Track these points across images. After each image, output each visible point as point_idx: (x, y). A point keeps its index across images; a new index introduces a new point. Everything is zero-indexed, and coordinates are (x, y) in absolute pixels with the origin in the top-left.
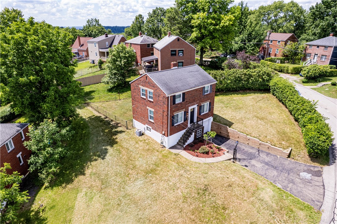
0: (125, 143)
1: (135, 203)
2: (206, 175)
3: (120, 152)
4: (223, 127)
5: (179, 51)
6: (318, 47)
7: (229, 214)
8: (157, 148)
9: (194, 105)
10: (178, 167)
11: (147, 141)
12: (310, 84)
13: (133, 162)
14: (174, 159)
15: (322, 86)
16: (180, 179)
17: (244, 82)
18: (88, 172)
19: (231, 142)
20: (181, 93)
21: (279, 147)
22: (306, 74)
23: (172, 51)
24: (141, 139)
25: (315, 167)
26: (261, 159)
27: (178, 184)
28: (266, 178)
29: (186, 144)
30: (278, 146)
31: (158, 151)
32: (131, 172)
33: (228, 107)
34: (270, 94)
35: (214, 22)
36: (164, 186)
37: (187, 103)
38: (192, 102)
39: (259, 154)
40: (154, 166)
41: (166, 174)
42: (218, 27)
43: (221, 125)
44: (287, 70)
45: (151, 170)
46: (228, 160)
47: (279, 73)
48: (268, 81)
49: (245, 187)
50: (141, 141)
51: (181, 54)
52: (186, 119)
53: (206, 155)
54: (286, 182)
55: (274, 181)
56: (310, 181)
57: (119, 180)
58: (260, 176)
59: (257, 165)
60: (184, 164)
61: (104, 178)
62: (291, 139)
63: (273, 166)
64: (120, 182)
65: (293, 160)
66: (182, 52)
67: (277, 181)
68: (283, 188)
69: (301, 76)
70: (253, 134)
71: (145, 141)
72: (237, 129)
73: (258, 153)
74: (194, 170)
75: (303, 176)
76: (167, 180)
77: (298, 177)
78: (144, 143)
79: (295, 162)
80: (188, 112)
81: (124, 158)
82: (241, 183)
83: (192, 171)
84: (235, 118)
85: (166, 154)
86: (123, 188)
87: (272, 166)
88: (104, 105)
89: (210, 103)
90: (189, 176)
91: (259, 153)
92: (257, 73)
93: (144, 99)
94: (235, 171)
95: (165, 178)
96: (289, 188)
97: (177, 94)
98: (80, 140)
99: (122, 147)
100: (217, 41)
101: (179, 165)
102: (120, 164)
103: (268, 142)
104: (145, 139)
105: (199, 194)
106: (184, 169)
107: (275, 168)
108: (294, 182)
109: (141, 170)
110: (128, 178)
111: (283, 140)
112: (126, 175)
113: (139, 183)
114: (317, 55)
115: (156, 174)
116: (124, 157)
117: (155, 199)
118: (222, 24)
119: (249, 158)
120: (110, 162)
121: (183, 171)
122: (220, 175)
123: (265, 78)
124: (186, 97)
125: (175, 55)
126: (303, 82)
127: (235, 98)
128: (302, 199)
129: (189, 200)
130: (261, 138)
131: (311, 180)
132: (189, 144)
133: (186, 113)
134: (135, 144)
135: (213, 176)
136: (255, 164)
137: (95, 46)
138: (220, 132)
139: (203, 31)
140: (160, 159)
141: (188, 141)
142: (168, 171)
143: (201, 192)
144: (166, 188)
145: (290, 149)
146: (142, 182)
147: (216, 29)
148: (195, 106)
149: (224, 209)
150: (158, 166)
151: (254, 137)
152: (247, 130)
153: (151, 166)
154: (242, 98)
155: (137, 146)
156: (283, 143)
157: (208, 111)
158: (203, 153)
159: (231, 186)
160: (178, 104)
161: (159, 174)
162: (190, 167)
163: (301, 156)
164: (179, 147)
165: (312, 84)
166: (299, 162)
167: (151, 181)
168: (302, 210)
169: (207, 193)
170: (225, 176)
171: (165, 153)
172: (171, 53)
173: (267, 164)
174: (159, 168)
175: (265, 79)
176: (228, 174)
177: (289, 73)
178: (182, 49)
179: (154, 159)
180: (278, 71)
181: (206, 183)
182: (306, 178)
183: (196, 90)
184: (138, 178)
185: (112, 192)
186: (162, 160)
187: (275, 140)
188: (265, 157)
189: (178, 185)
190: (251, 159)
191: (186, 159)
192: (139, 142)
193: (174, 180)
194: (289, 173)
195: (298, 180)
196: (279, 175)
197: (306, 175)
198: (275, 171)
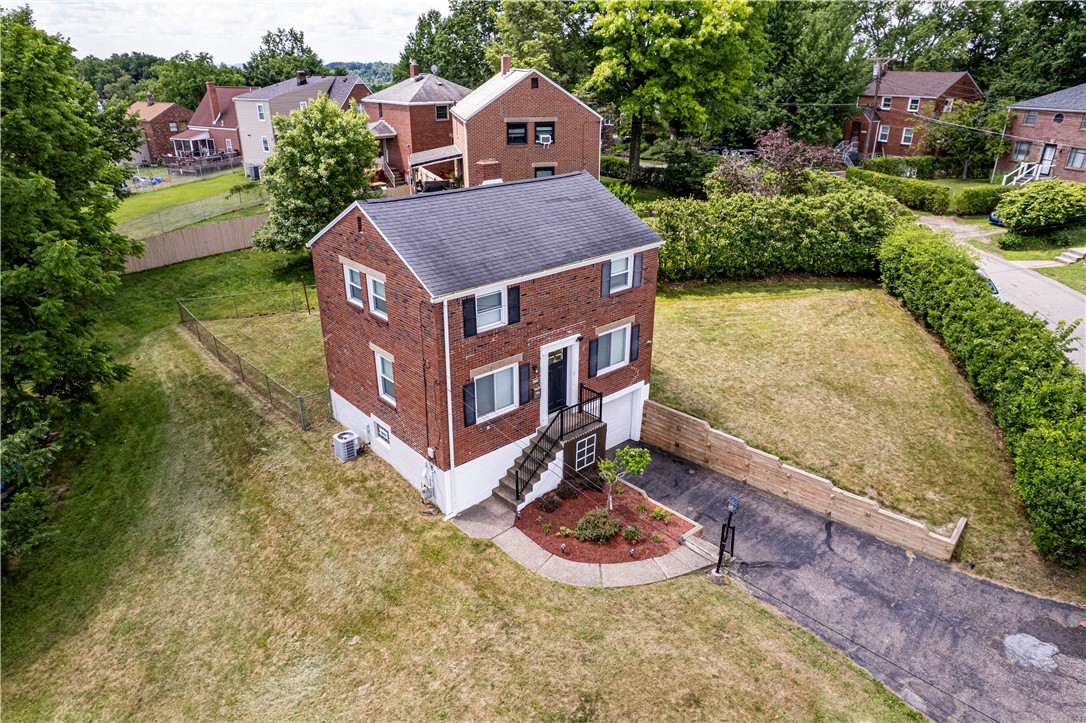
0: (283, 492)
2: (591, 647)
3: (254, 531)
4: (687, 422)
5: (538, 124)
6: (1059, 117)
8: (406, 514)
9: (564, 334)
10: (477, 606)
11: (371, 483)
12: (1031, 252)
13: (297, 577)
14: (468, 565)
15: (1078, 260)
16: (476, 666)
17: (779, 244)
18: (108, 616)
19: (717, 485)
20: (502, 287)
21: (913, 516)
22: (1014, 215)
23: (510, 126)
24: (351, 474)
25: (1068, 607)
26: (838, 565)
27: (464, 689)
28: (856, 658)
29: (529, 497)
30: (909, 510)
31: (406, 530)
32: (278, 622)
33: (714, 340)
34: (879, 291)
35: (676, 23)
36: (404, 695)
37: (532, 328)
38: (556, 325)
39: (827, 542)
40: (379, 597)
41: (419, 637)
42: (688, 41)
43: (681, 418)
44: (944, 204)
45: (363, 617)
46: (695, 573)
47: (915, 214)
48: (873, 240)
49: (758, 709)
50: (348, 482)
51: (545, 139)
52: (528, 396)
53: (602, 550)
54: (946, 681)
55: (892, 676)
56: (1052, 679)
57: (222, 659)
58: (830, 648)
59: (818, 595)
60: (504, 593)
61: (163, 652)
62: (964, 477)
63: (885, 601)
64: (227, 669)
65: (972, 574)
66: (550, 129)
67: (903, 676)
68: (931, 715)
69: (995, 223)
70: (808, 456)
71: (365, 479)
72: (745, 432)
73: (823, 536)
74: (544, 620)
75: (1020, 652)
76: (420, 669)
77: (997, 657)
78: (357, 491)
79: (983, 582)
80: (536, 367)
81: (267, 558)
82: (744, 687)
83: (536, 628)
84: (737, 385)
85: (437, 545)
86: (231, 704)
87: (882, 598)
88: (247, 330)
89: (635, 328)
90: (519, 652)
91: (829, 536)
92: (832, 209)
93: (360, 311)
94: (721, 626)
95: (416, 658)
96: (958, 712)
97: (479, 292)
98: (123, 470)
99: (268, 505)
100: (686, 93)
101: (483, 596)
102: (245, 583)
103: (868, 490)
104: (367, 472)
106: (500, 615)
107: (897, 608)
108: (981, 682)
109: (324, 617)
110: (260, 651)
111: (932, 484)
112: (259, 635)
113: (302, 679)
114: (1054, 146)
115: (380, 638)
116: (265, 553)
118: (703, 31)
119: (788, 559)
120: (208, 572)
121: (493, 627)
122: (653, 649)
123: (861, 228)
124: (524, 303)
125: (523, 139)
126: (1005, 246)
127: (743, 307)
130: (838, 473)
131: (1056, 672)
132: (538, 500)
133: (528, 371)
134: (322, 496)
135: (622, 652)
136: (810, 588)
137: (261, 116)
138: (677, 445)
139: (635, 56)
140: (410, 566)
141: (536, 486)
142: (433, 625)
144: (412, 708)
145: (962, 522)
146: (316, 672)
147: (683, 51)
148: (571, 342)
150: (394, 600)
151: (811, 469)
152: (786, 436)
153: (368, 597)
154: (770, 304)
155: (329, 502)
156: (930, 495)
157: (626, 362)
158: (595, 540)
159: (697, 702)
160: (490, 334)
161: (392, 637)
162: (530, 609)
163: (1006, 556)
164: (497, 509)
165: (1038, 253)
166: (998, 583)
167: (352, 668)
170: (675, 653)
171: (435, 537)
172: (508, 134)
173: (861, 587)
174: (397, 611)
175: (862, 233)
176: (688, 642)
177: (950, 214)
178: (547, 119)
179: (382, 566)
180: (910, 207)
181: (589, 686)
182: (1034, 663)
183: (573, 275)
184: (301, 656)
186: (416, 572)
187: (897, 482)
188: (852, 554)
189: (465, 696)
190: (793, 566)
191: (517, 566)
192: (340, 488)
193: (451, 669)
194: (956, 637)
195: (996, 674)
196: (913, 644)
197: (1031, 649)
198: (894, 627)
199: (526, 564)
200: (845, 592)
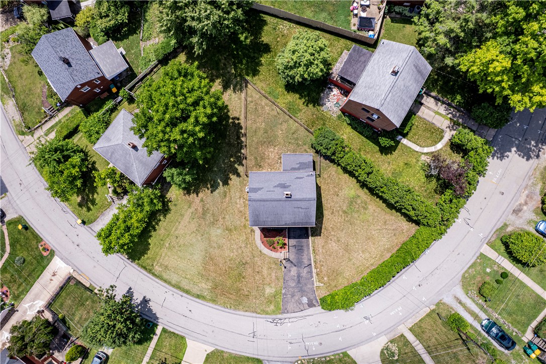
0: (233, 191)
1: (210, 241)
2: (253, 258)
3: (225, 197)
7: (242, 281)
10: (244, 241)
13: (226, 213)
14: (248, 233)
16: (238, 248)
18: (200, 195)
19: (306, 242)
24: (245, 196)
25: (318, 302)
26: (301, 271)
28: (284, 283)
31: (245, 218)
32: (220, 219)
39: (305, 267)
40: (234, 228)
41: (235, 239)
45: (230, 229)
49: (264, 278)
53: (268, 245)
54: (290, 293)
55: (285, 288)
56: (301, 304)
57: (211, 219)
58: (283, 279)
59: (292, 272)
60: (249, 242)
61: (205, 210)
64: (211, 221)
67: (287, 289)
68: (283, 294)
74: (250, 250)
75: (303, 299)
77: (300, 297)
78: (244, 202)
79: (314, 291)
83: (248, 250)
86: (210, 228)
90: (244, 251)
91: (307, 266)
95: (232, 241)
96: (286, 296)
99: (230, 191)
101: (246, 240)
102: (219, 207)
105: (239, 263)
106: (246, 244)
107: (299, 282)
108: (294, 297)
109: (226, 224)
110: (216, 222)
111: (328, 277)
112: (217, 219)
113: (219, 231)
115: (230, 234)
116: (224, 204)
117: (219, 247)
119: (296, 264)
121: (244, 245)
122: (260, 264)
128: (282, 304)
129: (232, 261)
131: (303, 304)
134: (238, 198)
135: (256, 261)
140: (241, 226)
142: (237, 238)
143: (241, 263)
145: (322, 285)
146: (221, 232)
149: (243, 278)
150: (235, 230)
153: (233, 226)
155: (238, 201)
156: (325, 279)
159: (258, 273)
161: (232, 235)
162: (250, 247)
163: (322, 292)
167: (225, 235)
168: (275, 306)
169: (243, 266)
170: (262, 266)
173: (299, 276)
174: (234, 232)
176: (265, 266)
179: (237, 222)
181: (248, 262)
182: (302, 301)
184: (220, 228)
185: (204, 224)
186: (241, 228)
188: (305, 272)
190: (295, 266)
192: (242, 199)
193: (235, 247)
194: (299, 291)
195: (297, 298)
196: (293, 287)
197: (305, 300)
198: (295, 284)
199: (256, 239)
200: (296, 275)
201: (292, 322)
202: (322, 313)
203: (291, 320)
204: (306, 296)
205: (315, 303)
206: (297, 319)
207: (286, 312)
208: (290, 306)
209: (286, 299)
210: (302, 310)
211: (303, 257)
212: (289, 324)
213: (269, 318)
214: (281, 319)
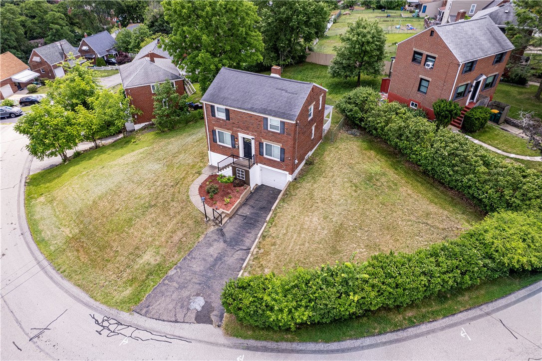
5: (428, 56)
9: (248, 134)
14: (191, 173)
20: (224, 107)
23: (416, 53)
25: (222, 317)
26: (230, 253)
29: (220, 173)
37: (234, 125)
39: (242, 249)
40: (178, 166)
45: (172, 166)
46: (203, 214)
51: (428, 65)
52: (234, 146)
53: (205, 193)
55: (180, 267)
57: (161, 156)
58: (188, 252)
61: (163, 149)
63: (214, 266)
64: (158, 158)
67: (181, 270)
68: (167, 277)
73: (245, 248)
75: (196, 300)
77: (193, 294)
80: (237, 139)
85: (197, 166)
86: (150, 162)
89: (282, 150)
91: (246, 250)
96: (169, 283)
97: (216, 105)
107: (212, 267)
108: (181, 289)
109: (172, 162)
110: (163, 159)
112: (167, 157)
113: (157, 167)
119: (228, 240)
121: (172, 184)
124: (231, 116)
125: (419, 61)
128: (150, 295)
129: (138, 200)
131: (188, 309)
133: (234, 138)
136: (215, 246)
141: (222, 171)
148: (250, 138)
153: (178, 164)
157: (279, 160)
160: (220, 119)
161: (168, 172)
168: (134, 293)
172: (414, 56)
173: (219, 259)
174: (175, 169)
178: (433, 55)
182: (192, 304)
184: (162, 164)
188: (236, 257)
190: (225, 242)
191: (193, 181)
194: (200, 284)
195: (185, 293)
196: (195, 273)
197: (198, 304)
198: (202, 268)
199: (195, 181)
200: (215, 256)
201: (136, 339)
202: (216, 344)
203: (137, 333)
204: (207, 297)
205: (213, 318)
206: (153, 337)
207: (143, 312)
208: (162, 304)
209: (164, 288)
210: (176, 322)
211: (248, 235)
212: (126, 341)
213: (101, 313)
214: (119, 323)
